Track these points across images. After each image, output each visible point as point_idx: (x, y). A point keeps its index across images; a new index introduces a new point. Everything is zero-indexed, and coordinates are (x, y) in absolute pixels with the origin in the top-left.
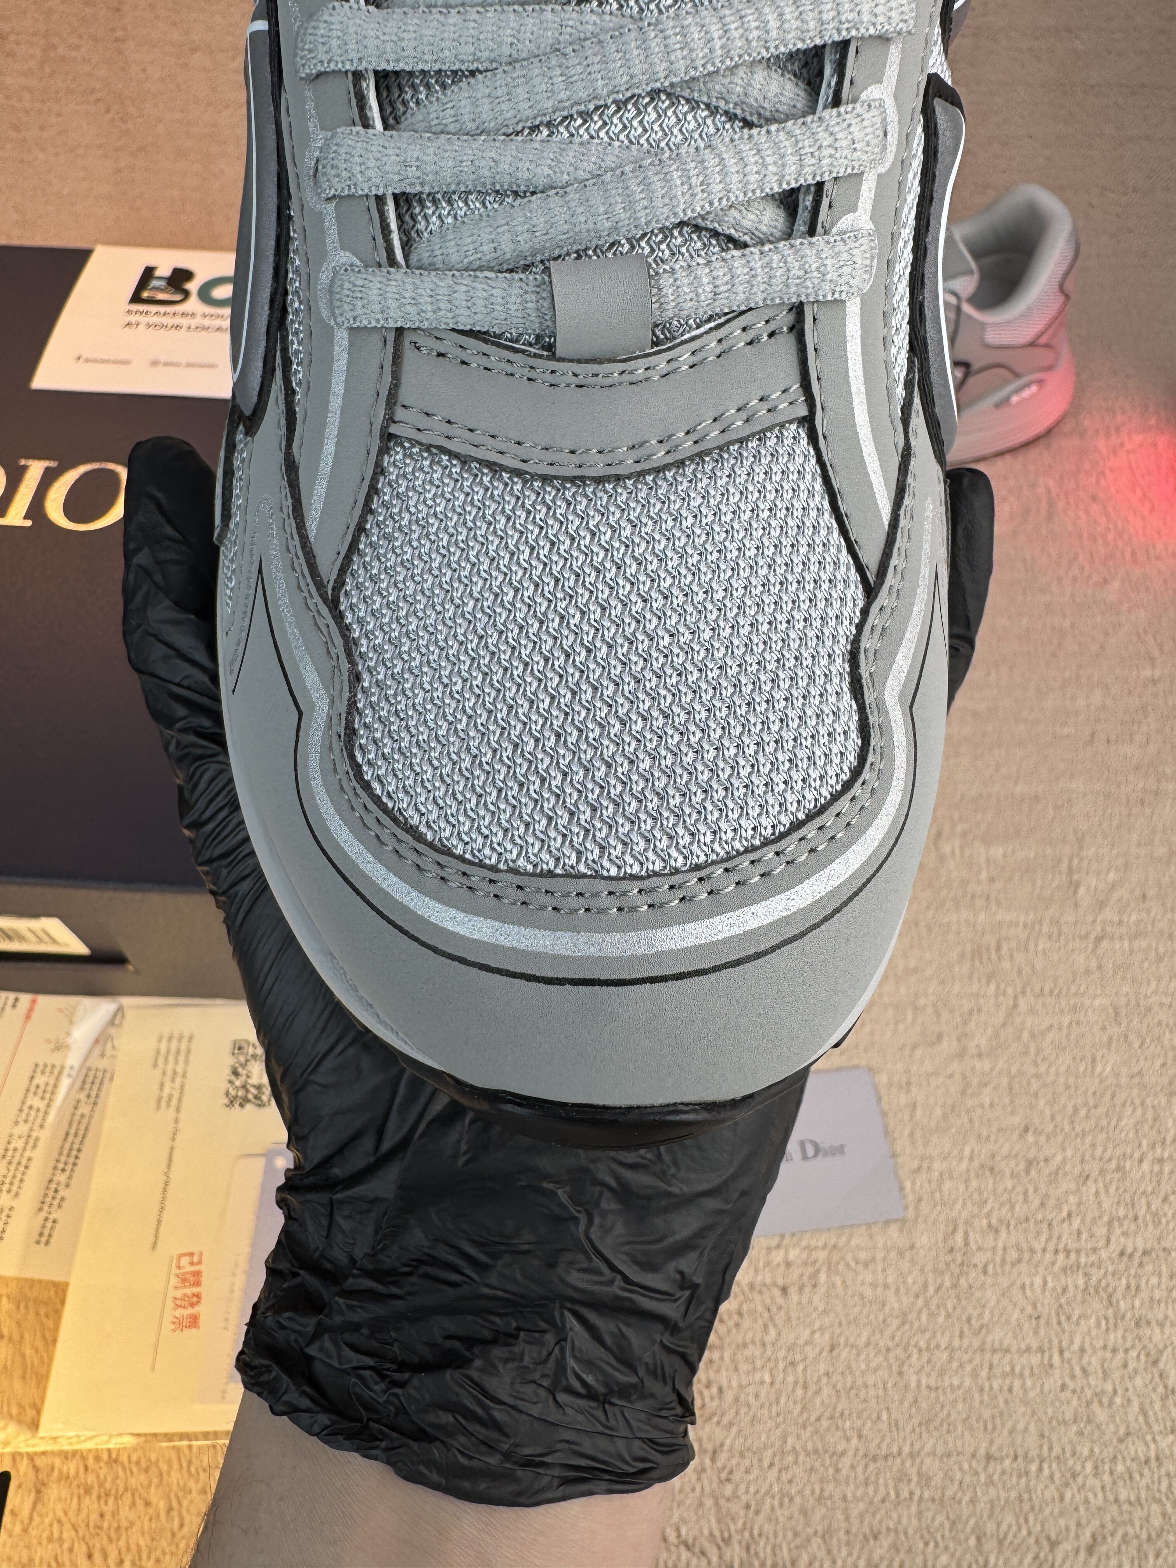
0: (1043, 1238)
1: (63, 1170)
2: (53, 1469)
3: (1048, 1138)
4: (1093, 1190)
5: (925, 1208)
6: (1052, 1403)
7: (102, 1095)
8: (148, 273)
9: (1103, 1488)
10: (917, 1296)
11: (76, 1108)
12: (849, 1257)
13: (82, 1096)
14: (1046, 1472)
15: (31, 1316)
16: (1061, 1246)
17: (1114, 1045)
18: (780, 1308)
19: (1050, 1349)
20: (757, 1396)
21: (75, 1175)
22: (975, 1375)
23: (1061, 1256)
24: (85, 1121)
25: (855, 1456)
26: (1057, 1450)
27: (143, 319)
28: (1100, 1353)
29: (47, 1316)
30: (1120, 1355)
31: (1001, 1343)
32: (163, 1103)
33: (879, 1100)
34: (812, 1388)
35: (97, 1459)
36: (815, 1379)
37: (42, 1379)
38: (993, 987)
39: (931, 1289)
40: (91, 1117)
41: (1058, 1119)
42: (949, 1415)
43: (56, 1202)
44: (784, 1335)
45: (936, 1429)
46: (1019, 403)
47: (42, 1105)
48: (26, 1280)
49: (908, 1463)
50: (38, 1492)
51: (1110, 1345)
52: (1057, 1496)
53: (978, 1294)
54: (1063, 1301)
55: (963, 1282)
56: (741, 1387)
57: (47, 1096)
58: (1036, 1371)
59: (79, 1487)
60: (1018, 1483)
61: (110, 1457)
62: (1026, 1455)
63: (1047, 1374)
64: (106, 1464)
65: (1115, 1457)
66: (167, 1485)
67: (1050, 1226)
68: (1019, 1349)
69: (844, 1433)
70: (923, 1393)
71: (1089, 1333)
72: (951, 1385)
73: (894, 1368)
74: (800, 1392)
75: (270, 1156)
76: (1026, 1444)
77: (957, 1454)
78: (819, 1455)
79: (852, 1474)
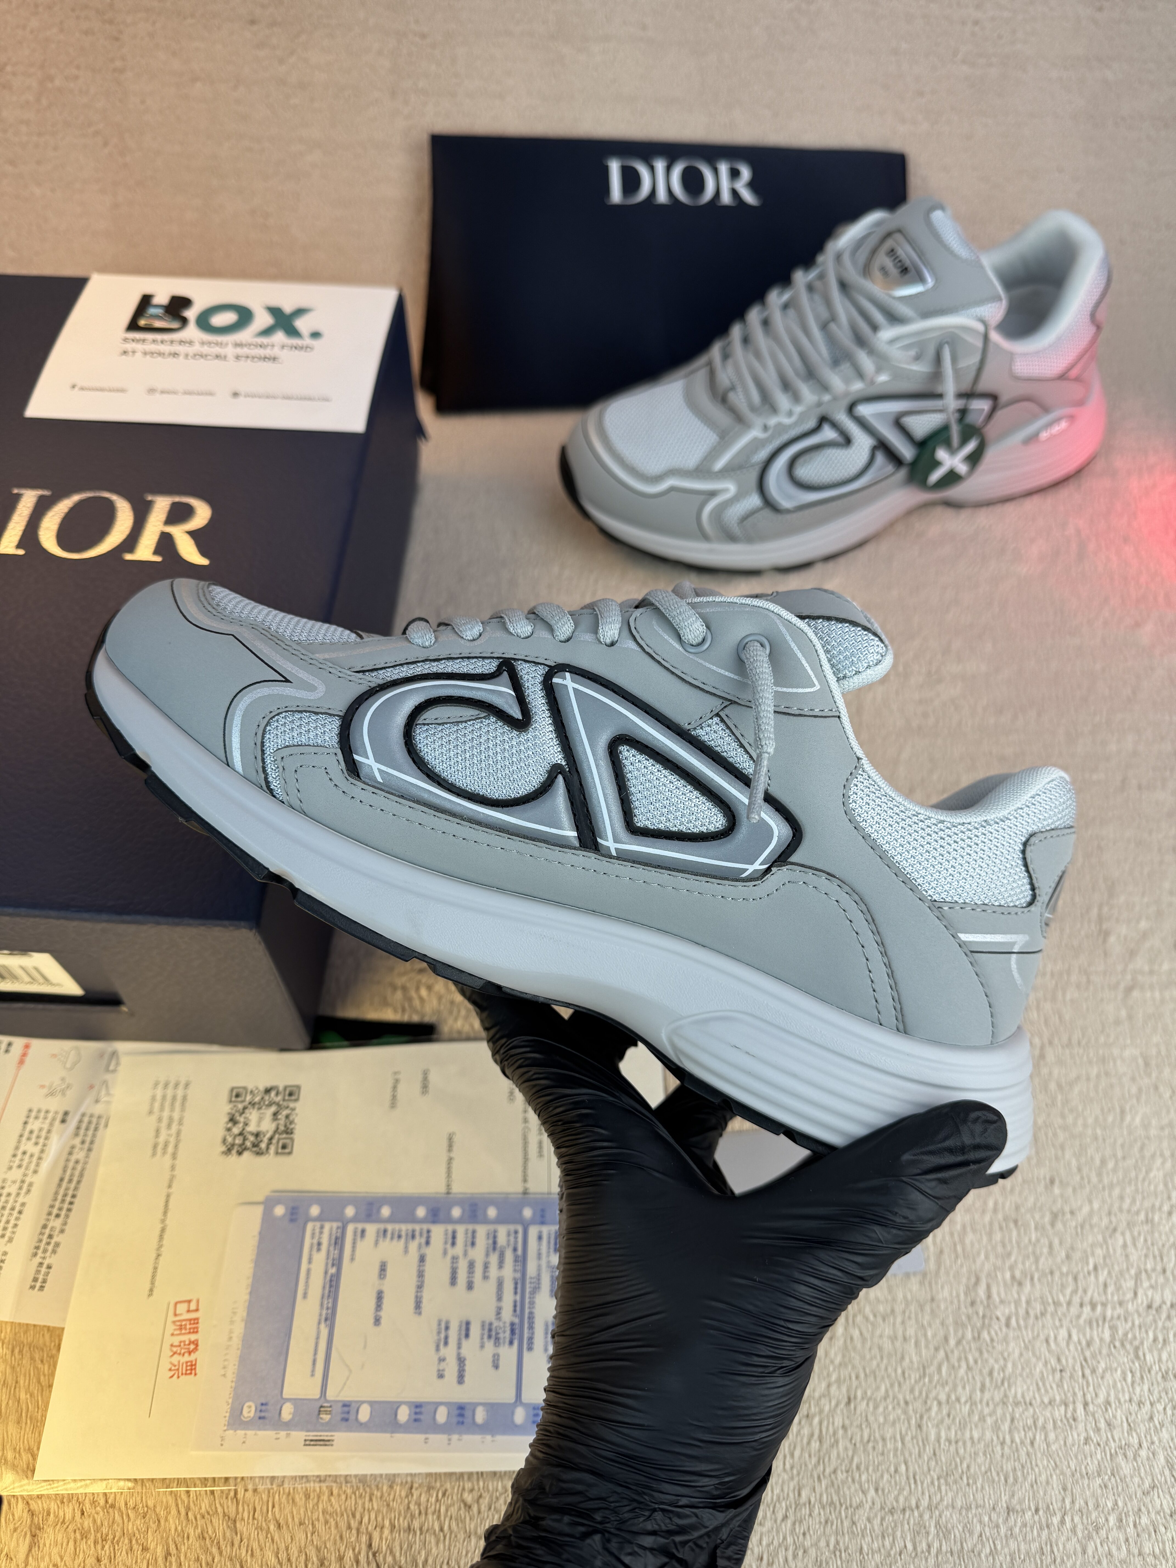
0: (1068, 1291)
1: (58, 1216)
2: (49, 1514)
3: (1074, 1190)
4: (1120, 1242)
5: (947, 1259)
6: (1076, 1457)
7: (97, 1140)
8: (146, 301)
9: (1127, 1540)
10: (937, 1349)
11: (70, 1153)
13: (77, 1141)
14: (1068, 1524)
15: (26, 1361)
16: (1087, 1299)
17: (1144, 1097)
19: (1074, 1402)
21: (69, 1221)
22: (996, 1428)
23: (1087, 1309)
24: (79, 1167)
25: (872, 1508)
26: (1080, 1503)
27: (139, 347)
28: (1126, 1406)
29: (42, 1361)
30: (1146, 1408)
31: (1023, 1396)
32: (159, 1150)
35: (94, 1503)
37: (38, 1424)
39: (952, 1342)
40: (86, 1163)
41: (1085, 1171)
42: (968, 1467)
43: (50, 1248)
45: (955, 1482)
46: (1049, 439)
47: (36, 1150)
48: (20, 1324)
49: (926, 1516)
50: (34, 1536)
51: (1136, 1398)
52: (1079, 1549)
53: (999, 1347)
54: (1088, 1354)
55: (985, 1335)
57: (41, 1141)
58: (1059, 1423)
59: (75, 1532)
60: (1039, 1535)
61: (107, 1502)
62: (1048, 1507)
63: (1071, 1427)
64: (103, 1509)
65: (1140, 1510)
66: (165, 1530)
67: (1075, 1279)
68: (1042, 1402)
69: (861, 1486)
70: (942, 1446)
71: (1115, 1385)
72: (972, 1438)
73: (913, 1422)
74: (815, 1445)
75: (269, 1204)
76: (1048, 1497)
77: (977, 1508)
78: (835, 1508)
79: (868, 1526)
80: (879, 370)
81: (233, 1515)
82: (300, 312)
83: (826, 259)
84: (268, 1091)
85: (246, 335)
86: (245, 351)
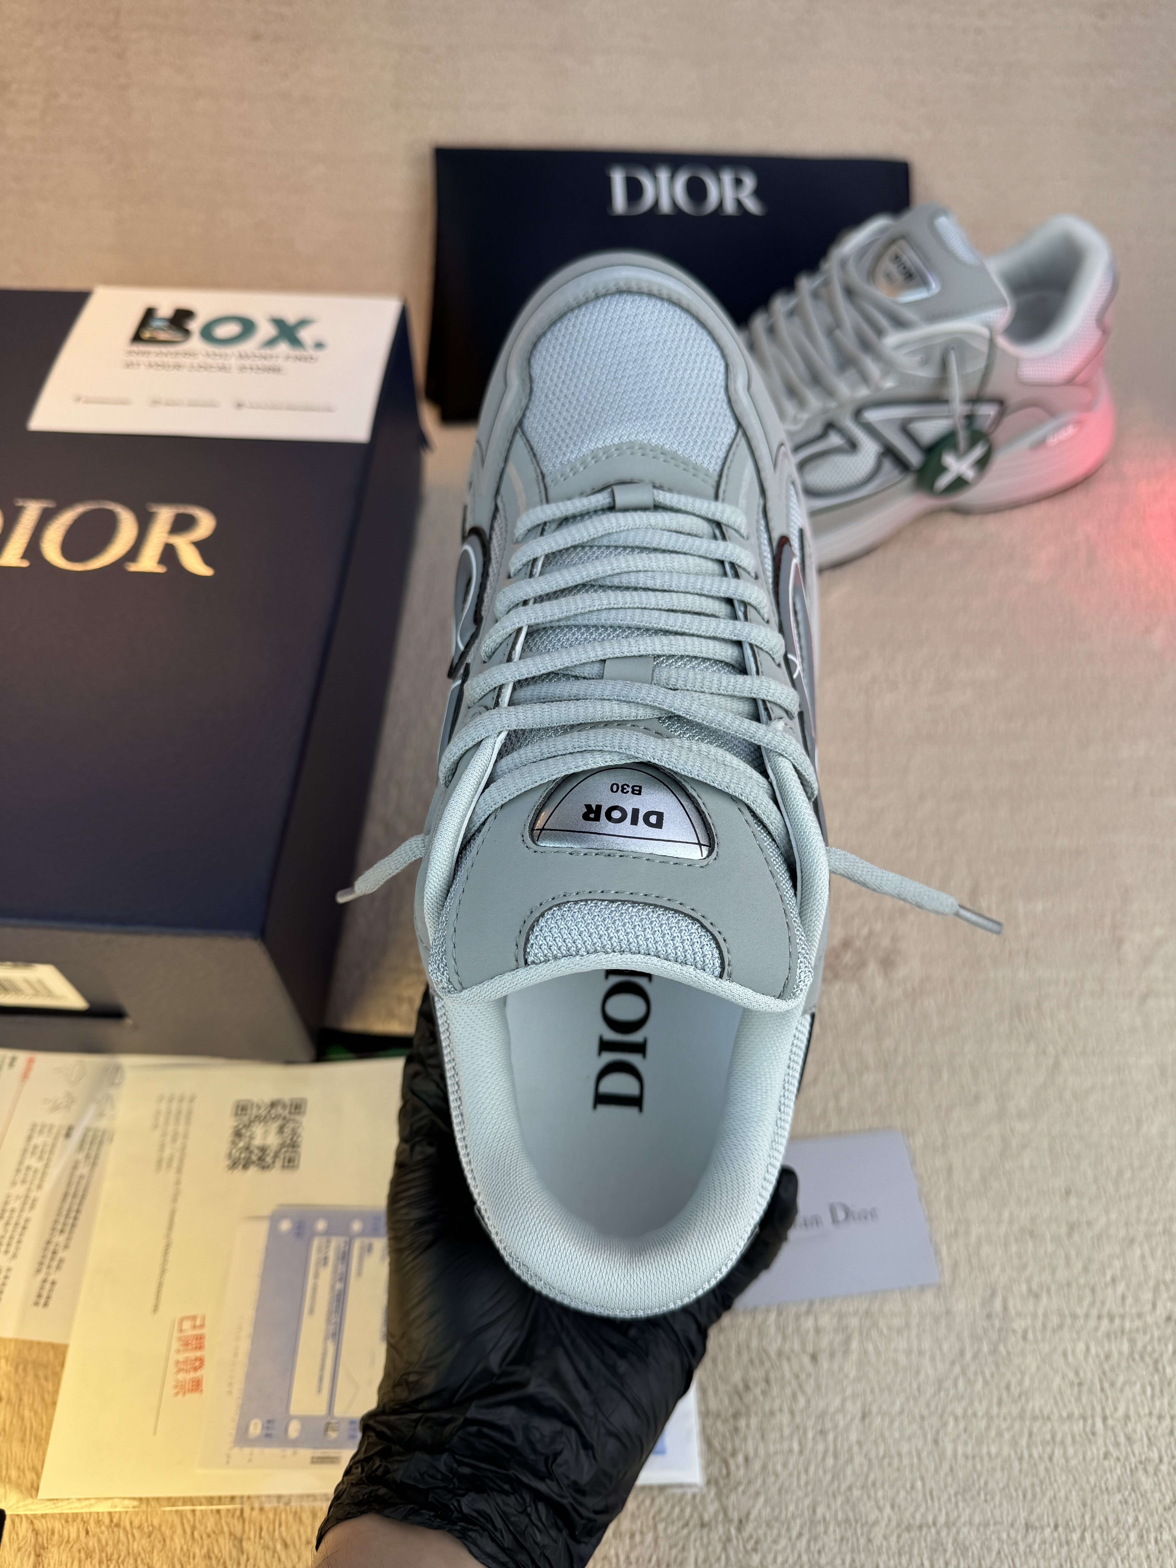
0: (1086, 1303)
1: (62, 1231)
2: (53, 1533)
3: (1091, 1201)
4: (1138, 1252)
5: (962, 1273)
6: (1096, 1471)
7: (102, 1154)
8: (149, 314)
9: (1148, 1557)
10: (953, 1363)
11: (75, 1169)
12: (882, 1324)
13: (81, 1156)
14: (1088, 1540)
15: (30, 1379)
16: (1105, 1311)
17: (1160, 1106)
18: (809, 1375)
19: (1093, 1416)
20: (785, 1465)
21: (74, 1236)
22: (1014, 1443)
23: (1105, 1322)
24: (84, 1182)
25: (887, 1525)
26: (1099, 1519)
27: (143, 360)
28: (1145, 1420)
29: (46, 1379)
31: (1041, 1411)
32: (164, 1165)
33: (913, 1163)
34: (843, 1457)
35: (98, 1522)
36: (846, 1447)
37: (42, 1442)
38: (1032, 1048)
39: (968, 1356)
40: (90, 1177)
41: (1102, 1181)
42: (986, 1483)
43: (55, 1264)
44: (813, 1403)
45: (973, 1498)
46: (1057, 445)
47: (40, 1165)
48: (24, 1342)
49: (944, 1533)
50: (38, 1556)
51: (1156, 1412)
53: (1016, 1361)
54: (1107, 1367)
55: (1002, 1349)
56: (768, 1455)
57: (46, 1156)
58: (1078, 1438)
59: (79, 1551)
60: (1059, 1552)
61: (111, 1521)
62: (1067, 1524)
63: (1090, 1441)
64: (108, 1528)
65: (1161, 1526)
66: (170, 1550)
67: (1093, 1290)
68: (1060, 1416)
69: (877, 1502)
70: (959, 1461)
71: (1134, 1400)
72: (989, 1454)
73: (929, 1437)
74: (830, 1461)
75: (275, 1219)
76: (1067, 1513)
77: (995, 1524)
78: (850, 1525)
79: (885, 1544)
80: (885, 374)
81: (238, 1533)
82: (303, 323)
83: (832, 264)
84: (273, 1105)
85: (250, 345)
86: (247, 363)
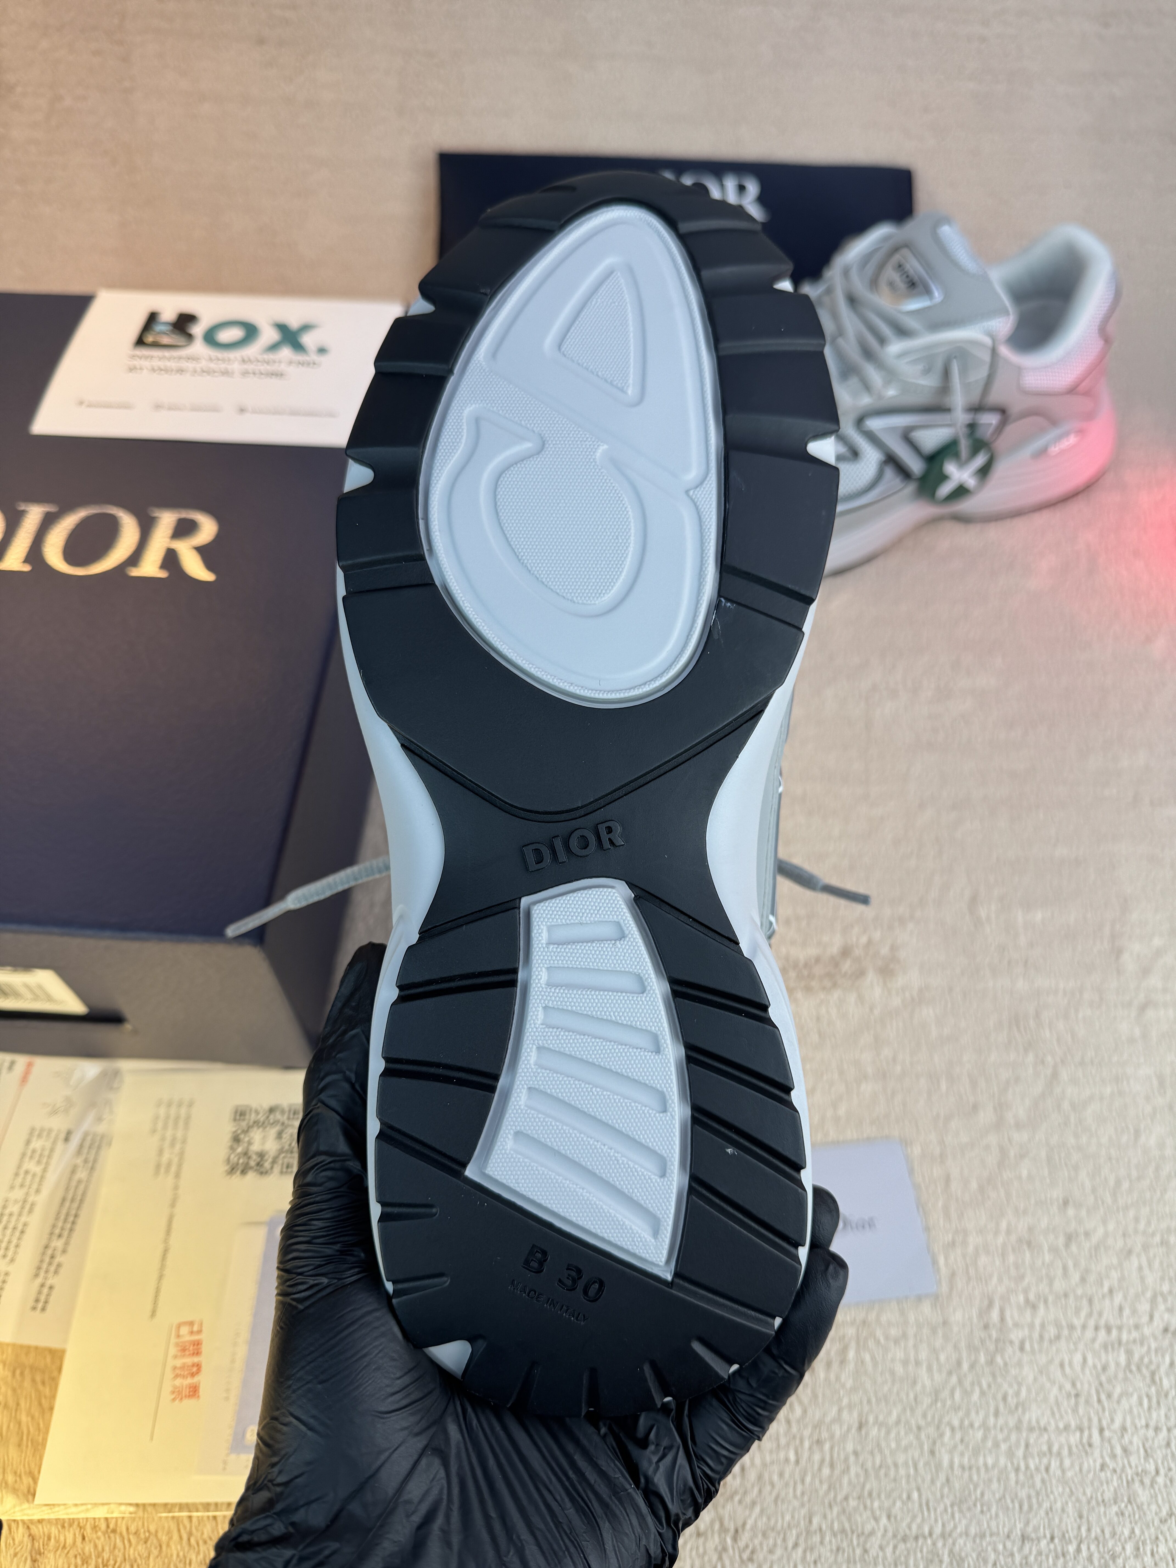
0: (1083, 1314)
1: (60, 1236)
2: (49, 1538)
3: (1088, 1211)
4: (1135, 1264)
5: (959, 1283)
6: (1092, 1483)
7: (100, 1159)
8: (152, 318)
10: (950, 1373)
11: (73, 1172)
12: (879, 1333)
13: (79, 1161)
14: (1085, 1552)
15: (27, 1384)
16: (1102, 1322)
17: (1158, 1117)
19: (1090, 1428)
20: (781, 1475)
21: (72, 1241)
22: (1010, 1454)
23: (1102, 1333)
24: (82, 1187)
25: (884, 1536)
26: (1096, 1531)
27: (146, 364)
28: (1142, 1432)
29: (43, 1383)
30: (1164, 1433)
31: (1038, 1422)
32: (162, 1170)
33: (911, 1171)
34: (839, 1468)
35: (95, 1528)
36: (842, 1457)
37: (39, 1447)
38: (1031, 1058)
39: (965, 1366)
40: (89, 1182)
41: (1099, 1192)
42: (982, 1494)
43: (52, 1268)
44: (810, 1412)
45: (969, 1509)
46: (1059, 454)
47: (38, 1170)
48: (22, 1347)
49: (940, 1544)
50: (34, 1561)
51: (1152, 1424)
53: (1013, 1371)
54: (1103, 1378)
55: (999, 1360)
56: (764, 1465)
57: (44, 1160)
58: (1074, 1449)
59: (76, 1557)
61: (108, 1526)
62: (1064, 1536)
63: (1086, 1453)
64: (104, 1533)
65: (1157, 1538)
66: (166, 1556)
67: (1090, 1301)
68: (1057, 1427)
69: (873, 1512)
70: (956, 1472)
71: (1131, 1411)
72: (985, 1465)
73: (926, 1447)
74: (826, 1471)
75: (273, 1224)
76: (1063, 1525)
77: (991, 1535)
78: (847, 1536)
79: (881, 1554)
80: (887, 383)
82: (306, 328)
83: (834, 273)
84: (272, 1110)
86: (250, 367)
